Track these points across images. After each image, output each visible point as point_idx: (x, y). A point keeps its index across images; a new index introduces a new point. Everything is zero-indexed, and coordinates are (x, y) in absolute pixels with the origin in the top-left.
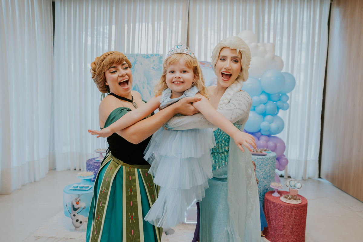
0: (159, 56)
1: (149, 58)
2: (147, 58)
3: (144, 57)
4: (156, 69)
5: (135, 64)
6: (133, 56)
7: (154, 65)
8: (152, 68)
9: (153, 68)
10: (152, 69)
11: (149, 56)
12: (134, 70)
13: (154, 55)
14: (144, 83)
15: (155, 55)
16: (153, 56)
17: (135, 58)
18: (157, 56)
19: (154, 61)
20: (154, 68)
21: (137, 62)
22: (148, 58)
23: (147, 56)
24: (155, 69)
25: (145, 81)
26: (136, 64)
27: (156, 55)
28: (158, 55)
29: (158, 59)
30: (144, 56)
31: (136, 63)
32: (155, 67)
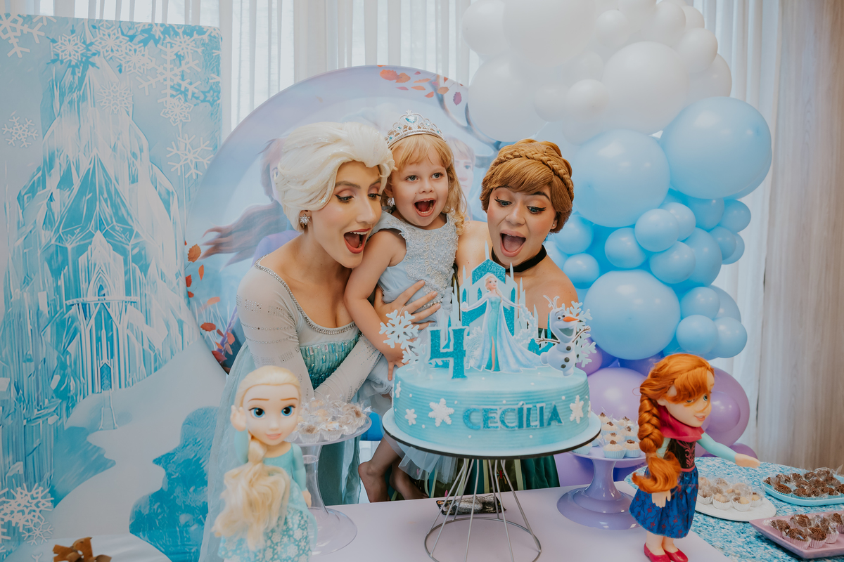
0: (205, 37)
1: (156, 42)
2: (145, 42)
3: (132, 38)
4: (190, 96)
5: (85, 69)
6: (73, 32)
7: (183, 79)
8: (172, 87)
9: (177, 88)
10: (172, 96)
11: (157, 33)
12: (83, 98)
13: (180, 31)
14: (134, 155)
15: (185, 33)
16: (177, 34)
17: (84, 43)
18: (195, 36)
19: (179, 57)
20: (183, 89)
21: (96, 59)
22: (151, 43)
23: (146, 36)
24: (185, 93)
25: (141, 151)
26: (91, 71)
27: (190, 31)
28: (201, 31)
29: (200, 50)
30: (131, 33)
31: (93, 65)
32: (184, 84)
